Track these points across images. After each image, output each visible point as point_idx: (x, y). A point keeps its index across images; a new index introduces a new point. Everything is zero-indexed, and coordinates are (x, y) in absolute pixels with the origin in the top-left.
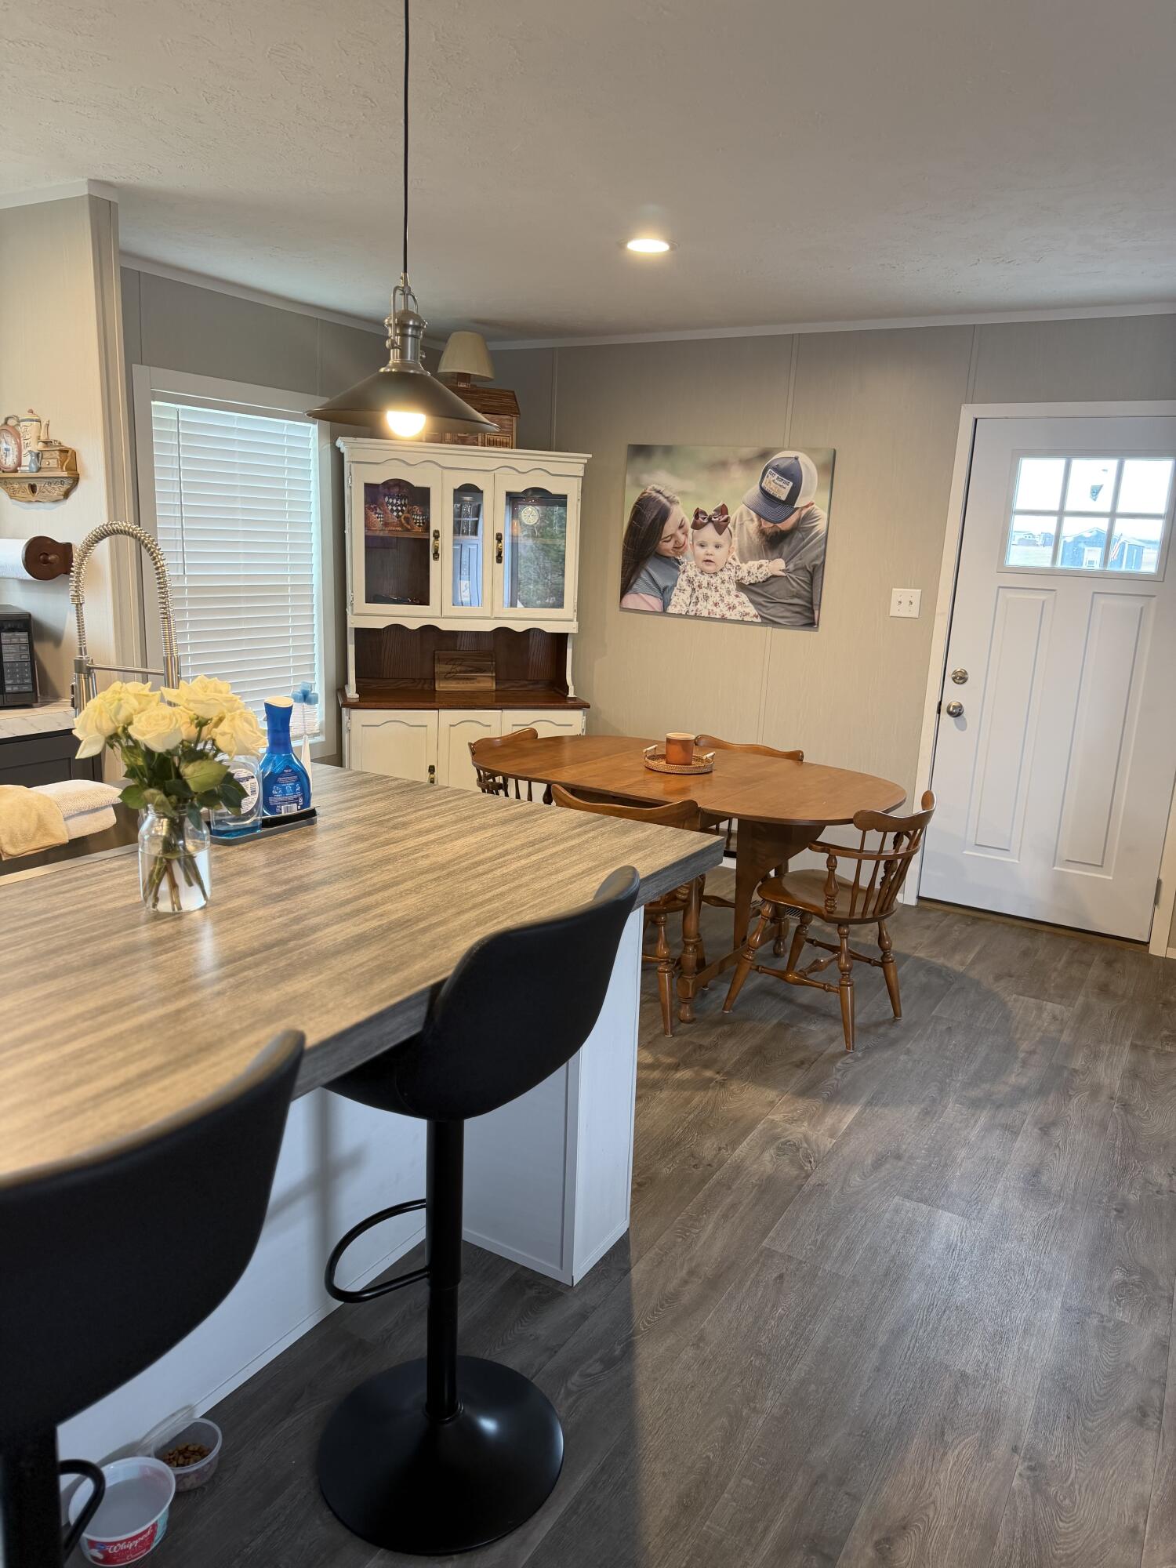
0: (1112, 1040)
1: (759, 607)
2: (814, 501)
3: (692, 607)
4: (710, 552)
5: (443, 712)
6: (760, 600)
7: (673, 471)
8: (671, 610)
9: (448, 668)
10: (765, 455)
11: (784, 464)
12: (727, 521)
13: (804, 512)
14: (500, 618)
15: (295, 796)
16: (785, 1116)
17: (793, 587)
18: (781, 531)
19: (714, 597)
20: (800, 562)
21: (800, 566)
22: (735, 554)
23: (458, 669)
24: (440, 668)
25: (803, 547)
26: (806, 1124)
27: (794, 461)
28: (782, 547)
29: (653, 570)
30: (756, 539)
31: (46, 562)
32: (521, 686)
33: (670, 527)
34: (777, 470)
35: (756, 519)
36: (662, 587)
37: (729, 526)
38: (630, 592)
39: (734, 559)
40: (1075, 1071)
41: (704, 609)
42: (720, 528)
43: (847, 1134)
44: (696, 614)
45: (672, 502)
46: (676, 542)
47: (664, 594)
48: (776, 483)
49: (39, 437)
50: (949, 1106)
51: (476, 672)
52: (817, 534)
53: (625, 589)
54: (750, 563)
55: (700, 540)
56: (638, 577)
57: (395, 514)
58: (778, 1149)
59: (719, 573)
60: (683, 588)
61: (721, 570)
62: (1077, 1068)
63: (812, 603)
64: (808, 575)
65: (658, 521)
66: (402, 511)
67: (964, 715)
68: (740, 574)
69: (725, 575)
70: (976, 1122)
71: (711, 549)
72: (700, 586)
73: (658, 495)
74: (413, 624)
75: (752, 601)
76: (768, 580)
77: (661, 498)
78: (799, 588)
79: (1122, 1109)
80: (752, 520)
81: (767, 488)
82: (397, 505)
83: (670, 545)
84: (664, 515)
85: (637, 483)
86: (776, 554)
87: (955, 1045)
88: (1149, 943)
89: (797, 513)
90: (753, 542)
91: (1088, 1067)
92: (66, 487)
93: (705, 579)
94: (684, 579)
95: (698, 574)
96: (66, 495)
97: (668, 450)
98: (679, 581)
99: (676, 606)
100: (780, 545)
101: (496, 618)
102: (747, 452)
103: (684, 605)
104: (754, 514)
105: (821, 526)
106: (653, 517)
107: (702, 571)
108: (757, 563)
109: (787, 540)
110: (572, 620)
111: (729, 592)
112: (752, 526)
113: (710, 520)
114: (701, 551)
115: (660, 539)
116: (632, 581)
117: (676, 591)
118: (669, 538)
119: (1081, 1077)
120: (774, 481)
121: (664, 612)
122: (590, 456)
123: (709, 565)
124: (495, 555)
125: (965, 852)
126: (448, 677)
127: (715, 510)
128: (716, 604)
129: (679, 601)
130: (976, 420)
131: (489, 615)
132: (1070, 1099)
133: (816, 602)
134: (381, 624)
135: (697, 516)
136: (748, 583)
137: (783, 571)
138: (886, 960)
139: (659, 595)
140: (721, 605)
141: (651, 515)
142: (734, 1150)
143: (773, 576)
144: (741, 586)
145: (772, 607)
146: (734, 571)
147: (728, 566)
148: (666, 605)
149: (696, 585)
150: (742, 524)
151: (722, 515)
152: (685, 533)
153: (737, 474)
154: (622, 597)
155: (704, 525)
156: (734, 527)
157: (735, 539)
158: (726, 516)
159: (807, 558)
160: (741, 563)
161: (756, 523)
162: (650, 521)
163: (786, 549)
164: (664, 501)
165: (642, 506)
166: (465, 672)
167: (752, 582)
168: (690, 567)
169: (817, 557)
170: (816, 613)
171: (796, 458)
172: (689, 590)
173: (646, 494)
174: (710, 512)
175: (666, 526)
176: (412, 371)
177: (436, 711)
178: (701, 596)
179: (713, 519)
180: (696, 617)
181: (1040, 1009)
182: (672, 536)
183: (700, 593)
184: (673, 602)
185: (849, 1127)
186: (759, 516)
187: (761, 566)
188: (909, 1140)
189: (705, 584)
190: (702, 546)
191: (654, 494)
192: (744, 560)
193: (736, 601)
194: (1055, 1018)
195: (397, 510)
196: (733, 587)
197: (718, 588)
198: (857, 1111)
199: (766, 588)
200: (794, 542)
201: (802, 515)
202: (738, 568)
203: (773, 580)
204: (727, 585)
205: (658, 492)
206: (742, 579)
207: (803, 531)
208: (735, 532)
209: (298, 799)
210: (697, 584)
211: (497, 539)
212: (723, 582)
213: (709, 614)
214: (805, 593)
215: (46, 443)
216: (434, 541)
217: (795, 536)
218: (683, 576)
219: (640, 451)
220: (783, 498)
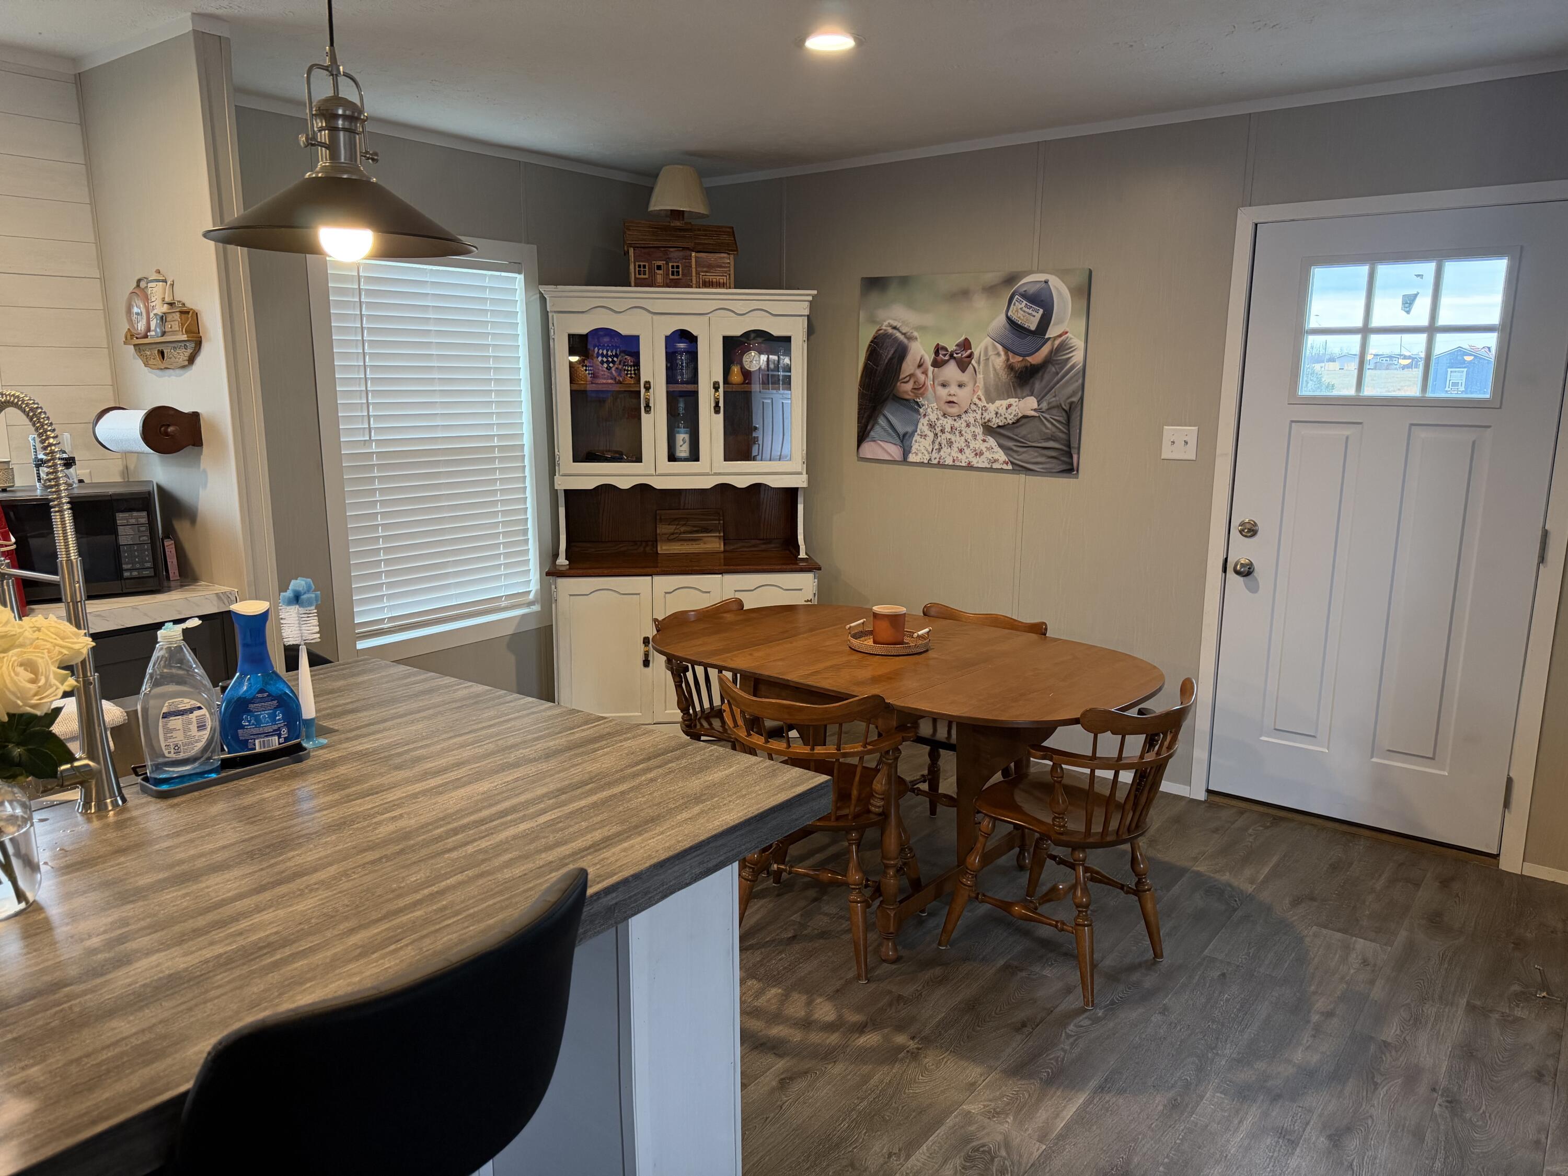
0: (1441, 998)
1: (1010, 452)
2: (1067, 329)
3: (935, 455)
4: (952, 392)
5: (657, 579)
6: (1011, 444)
7: (911, 305)
8: (912, 458)
9: (671, 529)
10: (1011, 280)
11: (1032, 290)
12: (970, 356)
13: (1057, 342)
14: (720, 474)
15: (276, 727)
16: (985, 1106)
17: (1047, 428)
18: (1031, 365)
19: (959, 442)
20: (1054, 399)
21: (1054, 404)
22: (980, 393)
23: (682, 529)
24: (663, 529)
25: (1058, 382)
26: (1010, 1119)
27: (1044, 285)
28: (1034, 384)
29: (891, 415)
30: (1004, 376)
31: (167, 434)
32: (754, 546)
33: (908, 367)
34: (1025, 296)
35: (1002, 353)
36: (901, 434)
37: (973, 362)
38: (868, 440)
39: (980, 399)
40: (1386, 1044)
41: (948, 456)
42: (963, 365)
43: (1062, 1137)
44: (939, 462)
45: (910, 338)
46: (915, 382)
47: (904, 440)
48: (1024, 312)
49: (163, 299)
50: (1208, 1095)
51: (702, 532)
52: (1073, 367)
53: (862, 437)
54: (998, 403)
55: (941, 379)
56: (876, 422)
57: (605, 365)
58: (968, 1158)
59: (963, 416)
60: (924, 434)
61: (966, 412)
62: (1389, 1040)
63: (1069, 446)
64: (1064, 414)
65: (895, 360)
66: (613, 362)
67: (1255, 574)
68: (987, 416)
69: (970, 417)
70: (1241, 1122)
71: (954, 389)
72: (943, 431)
73: (895, 331)
74: (624, 484)
75: (1001, 446)
76: (1018, 421)
77: (898, 334)
78: (1054, 429)
79: (1446, 1107)
80: (998, 354)
81: (1014, 317)
82: (607, 356)
83: (909, 387)
84: (901, 353)
85: (872, 320)
86: (1027, 391)
87: (1228, 1000)
88: (1498, 855)
89: (1049, 343)
90: (999, 378)
91: (1405, 1039)
92: (189, 351)
93: (948, 423)
94: (925, 424)
95: (940, 417)
96: (191, 360)
97: (904, 281)
98: (920, 426)
99: (917, 454)
100: (1031, 381)
101: (716, 474)
102: (992, 277)
103: (926, 453)
104: (1000, 348)
105: (1077, 357)
106: (889, 356)
107: (945, 414)
108: (1005, 403)
109: (1040, 374)
110: (800, 473)
111: (975, 437)
112: (999, 362)
113: (951, 356)
114: (943, 392)
115: (898, 380)
116: (869, 428)
117: (916, 437)
118: (908, 379)
119: (1394, 1053)
120: (1021, 309)
121: (905, 460)
122: (815, 292)
123: (952, 407)
124: (713, 405)
125: (1263, 738)
126: (672, 538)
127: (957, 345)
128: (961, 451)
129: (921, 449)
130: (1256, 225)
131: (708, 471)
132: (1376, 1089)
133: (1074, 444)
134: (589, 484)
135: (937, 353)
136: (995, 426)
137: (1035, 410)
138: (1141, 888)
139: (898, 442)
140: (967, 451)
141: (887, 354)
142: (908, 1157)
143: (1024, 417)
144: (988, 429)
145: (1024, 452)
146: (979, 412)
147: (973, 407)
148: (906, 453)
149: (938, 430)
150: (987, 359)
151: (965, 349)
152: (925, 373)
153: (981, 303)
154: (859, 446)
155: (945, 362)
156: (979, 363)
157: (980, 376)
158: (969, 351)
159: (1062, 394)
160: (988, 403)
161: (1003, 357)
162: (886, 361)
163: (1038, 386)
164: (901, 337)
165: (878, 344)
166: (691, 532)
167: (1000, 424)
168: (931, 410)
169: (1074, 394)
170: (1075, 457)
171: (1046, 282)
172: (931, 435)
173: (881, 331)
174: (951, 347)
175: (904, 365)
176: (345, 176)
177: (650, 578)
178: (944, 442)
179: (955, 355)
180: (940, 465)
181: (1347, 948)
182: (911, 376)
183: (943, 438)
184: (914, 450)
185: (1067, 1127)
186: (1006, 349)
187: (1010, 406)
188: (1145, 1150)
189: (948, 429)
190: (944, 385)
191: (890, 331)
192: (991, 400)
193: (983, 447)
194: (1365, 962)
195: (608, 362)
196: (979, 430)
197: (963, 432)
198: (1081, 1101)
199: (1017, 431)
200: (1047, 377)
201: (1055, 346)
202: (985, 409)
203: (1024, 421)
204: (972, 429)
205: (895, 328)
206: (989, 421)
207: (1059, 364)
208: (980, 369)
209: (279, 729)
210: (940, 428)
211: (714, 388)
212: (968, 426)
213: (954, 461)
214: (1061, 435)
215: (171, 304)
216: (645, 392)
217: (1048, 370)
218: (924, 422)
219: (875, 284)
220: (1033, 327)
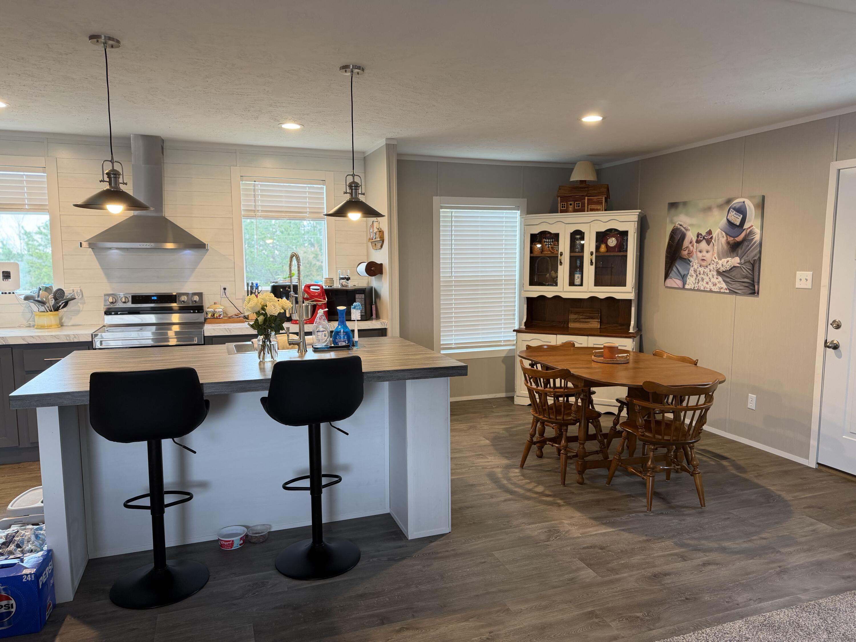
1: (728, 284)
2: (753, 224)
3: (696, 285)
4: (704, 255)
6: (728, 280)
7: (687, 214)
8: (687, 287)
9: (575, 316)
11: (738, 206)
12: (712, 238)
13: (748, 231)
15: (345, 340)
16: (571, 522)
17: (744, 272)
18: (737, 242)
19: (706, 279)
20: (747, 258)
21: (747, 260)
22: (715, 255)
23: (581, 317)
24: (572, 316)
25: (749, 250)
26: (576, 527)
27: (743, 203)
28: (738, 251)
29: (679, 266)
30: (725, 247)
31: (372, 270)
32: (615, 327)
33: (686, 243)
34: (735, 209)
35: (725, 236)
36: (682, 275)
37: (713, 241)
38: (668, 278)
39: (715, 258)
40: (779, 551)
42: (709, 242)
43: (590, 535)
44: (698, 288)
45: (687, 230)
46: (689, 250)
47: (683, 278)
48: (734, 216)
49: (377, 227)
50: (666, 542)
51: (590, 319)
52: (755, 243)
53: (667, 276)
54: (723, 260)
55: (699, 249)
56: (672, 270)
57: (547, 246)
58: (550, 530)
59: (708, 266)
60: (692, 275)
61: (710, 264)
63: (753, 281)
64: (751, 265)
65: (681, 240)
67: (840, 348)
68: (718, 266)
69: (711, 267)
70: (671, 550)
71: (704, 253)
72: (700, 274)
73: (681, 227)
74: (549, 295)
75: (724, 281)
76: (731, 269)
77: (682, 228)
78: (747, 273)
80: (723, 237)
81: (730, 219)
83: (686, 253)
84: (683, 237)
86: (735, 254)
87: (718, 524)
89: (745, 231)
90: (724, 248)
93: (702, 270)
94: (693, 270)
95: (699, 267)
96: (382, 246)
97: (685, 204)
98: (690, 271)
99: (689, 285)
100: (737, 250)
101: (590, 292)
102: (721, 200)
103: (692, 284)
104: (724, 233)
105: (757, 238)
106: (678, 239)
107: (701, 266)
108: (726, 260)
109: (741, 246)
110: (632, 293)
111: (713, 276)
112: (723, 240)
113: (704, 238)
114: (700, 255)
115: (682, 250)
116: (669, 272)
117: (689, 277)
118: (686, 249)
120: (733, 215)
121: (684, 288)
122: (640, 211)
123: (704, 262)
124: (590, 262)
125: (843, 437)
126: (575, 321)
127: (706, 233)
128: (707, 283)
129: (691, 282)
130: (839, 170)
131: (586, 290)
133: (756, 280)
134: (535, 295)
135: (698, 237)
136: (722, 271)
137: (739, 263)
139: (681, 279)
141: (678, 237)
142: (529, 525)
143: (734, 267)
144: (719, 273)
145: (734, 284)
147: (713, 262)
148: (684, 283)
149: (698, 273)
150: (719, 239)
151: (710, 235)
152: (693, 246)
153: (716, 212)
154: (665, 281)
155: (701, 241)
156: (715, 241)
158: (711, 235)
160: (719, 260)
161: (725, 238)
162: (677, 241)
163: (740, 251)
164: (683, 230)
165: (675, 232)
166: (584, 319)
167: (724, 270)
168: (695, 264)
169: (756, 255)
170: (756, 287)
171: (744, 202)
172: (695, 275)
173: (675, 227)
175: (684, 243)
176: (353, 200)
177: (555, 336)
178: (700, 279)
179: (705, 238)
180: (698, 290)
181: (811, 525)
182: (687, 247)
183: (700, 277)
184: (687, 283)
185: (596, 534)
186: (727, 234)
187: (728, 261)
188: (618, 546)
189: (702, 273)
190: (700, 252)
191: (679, 227)
192: (720, 259)
193: (716, 281)
194: (814, 530)
195: (549, 244)
196: (715, 273)
197: (708, 274)
199: (731, 273)
200: (744, 248)
201: (748, 233)
202: (717, 263)
203: (734, 268)
204: (712, 272)
205: (681, 225)
206: (719, 269)
207: (749, 241)
208: (716, 244)
210: (699, 272)
211: (591, 254)
212: (710, 271)
213: (704, 289)
214: (750, 275)
216: (560, 256)
217: (744, 245)
218: (692, 269)
219: (673, 205)
220: (738, 224)
